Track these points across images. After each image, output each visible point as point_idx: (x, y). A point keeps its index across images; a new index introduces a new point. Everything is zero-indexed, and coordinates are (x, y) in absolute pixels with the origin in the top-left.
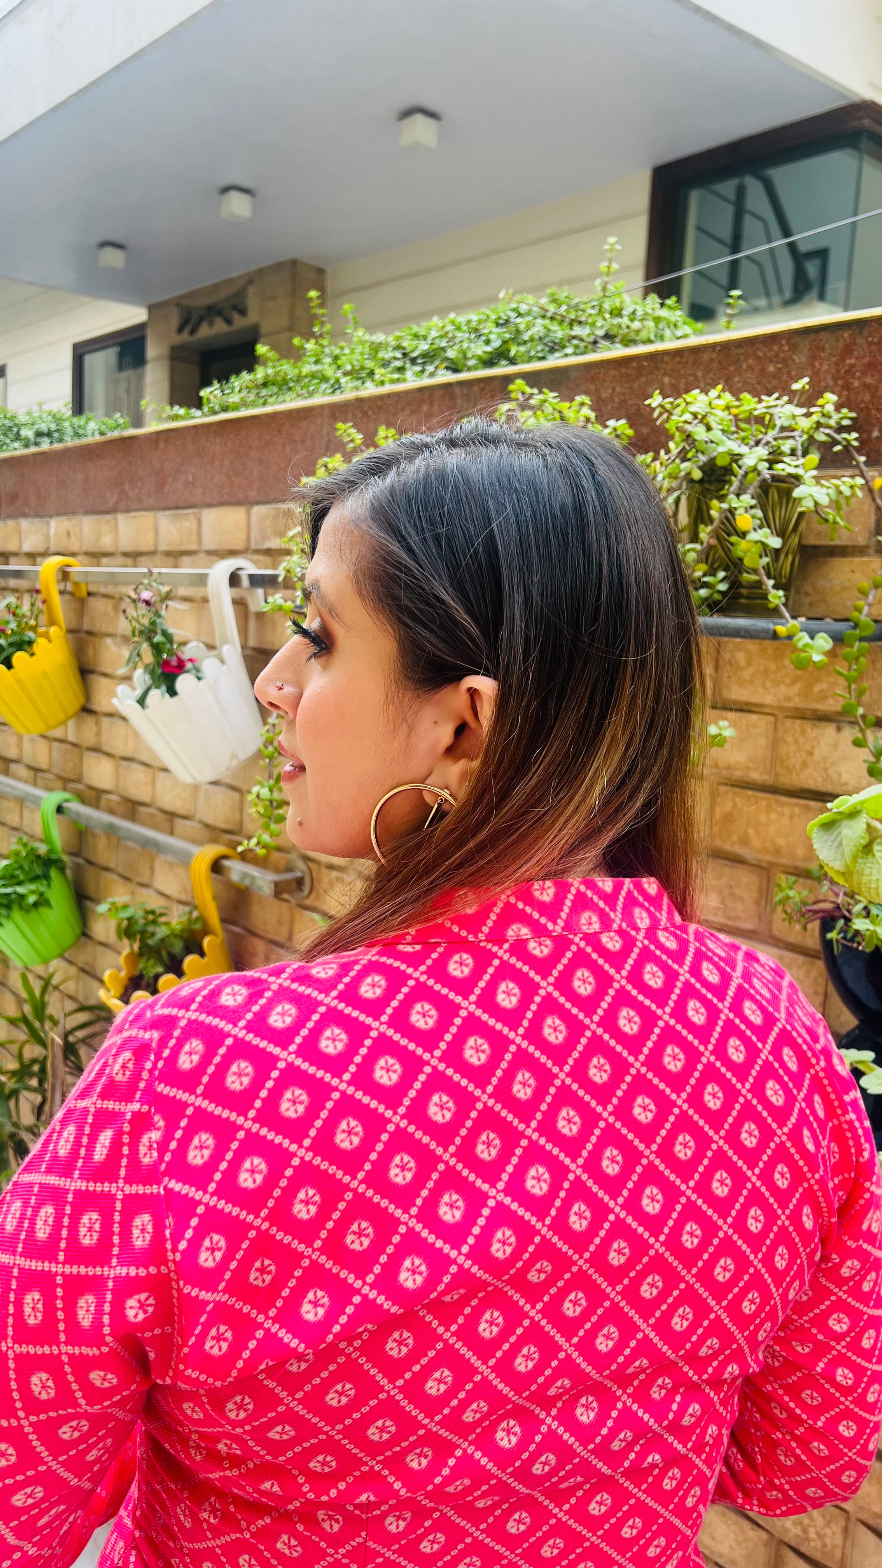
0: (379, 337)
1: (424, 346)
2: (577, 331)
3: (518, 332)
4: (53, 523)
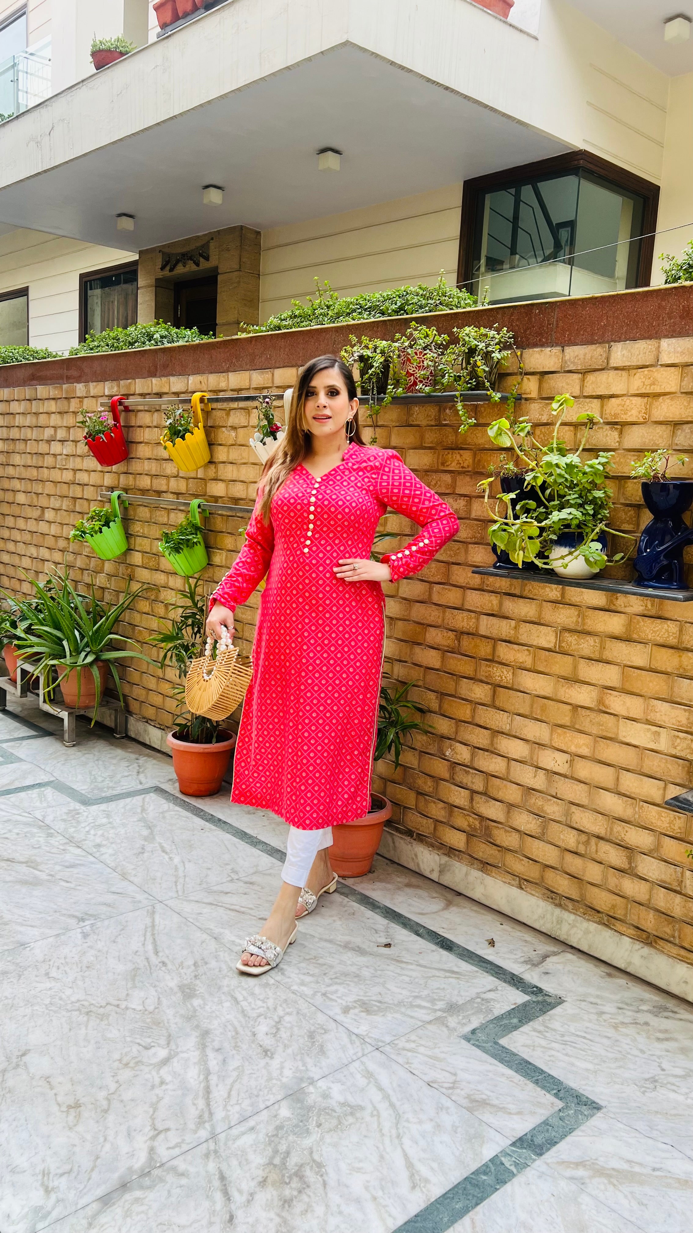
0: (349, 299)
1: (369, 304)
2: (430, 301)
3: (408, 300)
4: (191, 378)
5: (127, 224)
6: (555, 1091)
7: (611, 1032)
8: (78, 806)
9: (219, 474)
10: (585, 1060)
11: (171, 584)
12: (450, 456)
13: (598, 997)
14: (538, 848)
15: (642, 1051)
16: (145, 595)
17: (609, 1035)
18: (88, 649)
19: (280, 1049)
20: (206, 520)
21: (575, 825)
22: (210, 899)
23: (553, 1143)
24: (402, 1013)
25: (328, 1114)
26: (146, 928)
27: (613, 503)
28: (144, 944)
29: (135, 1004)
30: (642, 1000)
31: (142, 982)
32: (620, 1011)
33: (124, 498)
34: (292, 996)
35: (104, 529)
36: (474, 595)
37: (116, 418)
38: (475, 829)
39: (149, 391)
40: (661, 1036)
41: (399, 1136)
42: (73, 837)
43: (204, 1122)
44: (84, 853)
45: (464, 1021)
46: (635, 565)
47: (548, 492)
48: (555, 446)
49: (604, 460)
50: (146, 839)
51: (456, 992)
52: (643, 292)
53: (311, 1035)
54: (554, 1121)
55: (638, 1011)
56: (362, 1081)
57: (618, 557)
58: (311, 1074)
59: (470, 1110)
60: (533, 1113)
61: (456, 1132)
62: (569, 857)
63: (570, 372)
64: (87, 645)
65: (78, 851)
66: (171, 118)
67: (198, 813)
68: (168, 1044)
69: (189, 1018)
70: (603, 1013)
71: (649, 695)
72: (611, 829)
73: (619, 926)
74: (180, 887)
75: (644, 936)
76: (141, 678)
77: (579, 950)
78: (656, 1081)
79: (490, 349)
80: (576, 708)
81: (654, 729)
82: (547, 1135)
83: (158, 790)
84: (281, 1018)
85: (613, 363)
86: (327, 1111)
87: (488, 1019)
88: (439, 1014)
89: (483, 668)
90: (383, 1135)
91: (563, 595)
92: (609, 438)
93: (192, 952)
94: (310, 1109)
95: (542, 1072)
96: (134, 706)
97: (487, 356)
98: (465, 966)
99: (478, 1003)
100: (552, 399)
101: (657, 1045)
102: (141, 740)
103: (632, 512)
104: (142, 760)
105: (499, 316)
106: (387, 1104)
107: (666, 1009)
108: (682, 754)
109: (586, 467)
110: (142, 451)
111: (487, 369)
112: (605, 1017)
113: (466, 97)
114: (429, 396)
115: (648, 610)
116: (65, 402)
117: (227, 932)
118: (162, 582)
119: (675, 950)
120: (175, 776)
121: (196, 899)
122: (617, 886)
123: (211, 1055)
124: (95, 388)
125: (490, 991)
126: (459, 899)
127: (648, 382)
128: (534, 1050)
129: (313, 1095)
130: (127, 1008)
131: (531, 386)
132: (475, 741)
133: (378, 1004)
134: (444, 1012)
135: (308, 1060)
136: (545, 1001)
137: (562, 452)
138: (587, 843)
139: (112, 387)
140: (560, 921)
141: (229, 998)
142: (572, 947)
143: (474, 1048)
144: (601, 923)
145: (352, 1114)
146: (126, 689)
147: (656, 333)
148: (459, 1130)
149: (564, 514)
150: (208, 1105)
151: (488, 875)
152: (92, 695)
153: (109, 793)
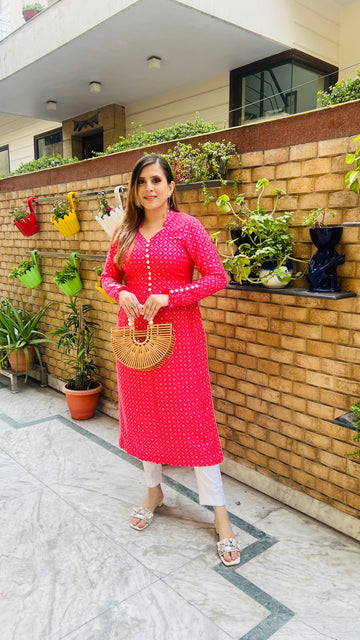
0: (150, 134)
1: (160, 135)
2: (192, 131)
3: (180, 131)
4: (68, 184)
5: (52, 106)
6: (266, 604)
7: (305, 561)
8: (12, 429)
10: (287, 581)
11: (65, 301)
12: (205, 220)
13: (299, 537)
14: (265, 447)
15: (323, 574)
16: (52, 307)
17: (304, 563)
18: (22, 339)
19: (101, 582)
20: (80, 264)
21: (284, 434)
22: (76, 484)
24: (180, 554)
25: (123, 626)
26: (35, 503)
27: (295, 242)
28: (32, 515)
29: (18, 555)
30: (325, 539)
31: (26, 540)
32: (312, 546)
33: (39, 254)
35: (28, 272)
36: (222, 300)
37: (31, 210)
38: (230, 436)
39: (48, 193)
40: (335, 562)
43: (45, 635)
44: (9, 458)
46: (308, 279)
47: (256, 238)
48: (258, 210)
49: (287, 217)
50: (46, 447)
53: (122, 571)
54: (264, 625)
55: (323, 546)
56: (148, 602)
57: (298, 274)
58: (116, 599)
59: (212, 619)
60: (251, 620)
61: (201, 636)
62: (282, 452)
63: (268, 165)
64: (21, 337)
65: (6, 457)
66: (65, 45)
67: (79, 430)
68: (34, 581)
69: (48, 563)
70: (300, 548)
71: (323, 356)
72: (305, 436)
73: (311, 493)
74: (60, 477)
75: (327, 499)
76: (53, 353)
77: (291, 507)
78: (329, 594)
79: (220, 154)
80: (281, 364)
81: (326, 376)
83: (60, 417)
84: (105, 560)
85: (291, 159)
86: (123, 624)
88: (201, 553)
89: (229, 342)
91: (271, 298)
92: (292, 203)
93: (60, 518)
94: (112, 623)
95: (260, 590)
96: (51, 369)
97: (218, 159)
100: (257, 182)
101: (333, 569)
102: (55, 388)
103: (307, 247)
104: (54, 399)
106: (161, 618)
107: (339, 544)
108: (342, 391)
109: (276, 221)
110: (46, 227)
111: (219, 166)
112: (303, 550)
114: (188, 185)
115: (319, 305)
116: (7, 202)
117: (82, 504)
118: (61, 300)
119: (344, 508)
120: (68, 409)
121: (68, 484)
122: (310, 470)
123: (58, 587)
124: (22, 194)
127: (312, 168)
128: (256, 576)
129: (116, 615)
130: (13, 557)
131: (246, 176)
132: (226, 385)
133: (165, 548)
134: (204, 552)
135: (117, 589)
136: (266, 542)
137: (263, 214)
138: (292, 444)
139: (29, 192)
140: (278, 490)
141: (77, 548)
142: (286, 505)
143: (219, 575)
144: (302, 491)
145: (138, 626)
146: (46, 360)
147: (316, 138)
148: (204, 634)
149: (264, 251)
150: (50, 623)
151: (238, 462)
152: (24, 364)
153: (32, 420)
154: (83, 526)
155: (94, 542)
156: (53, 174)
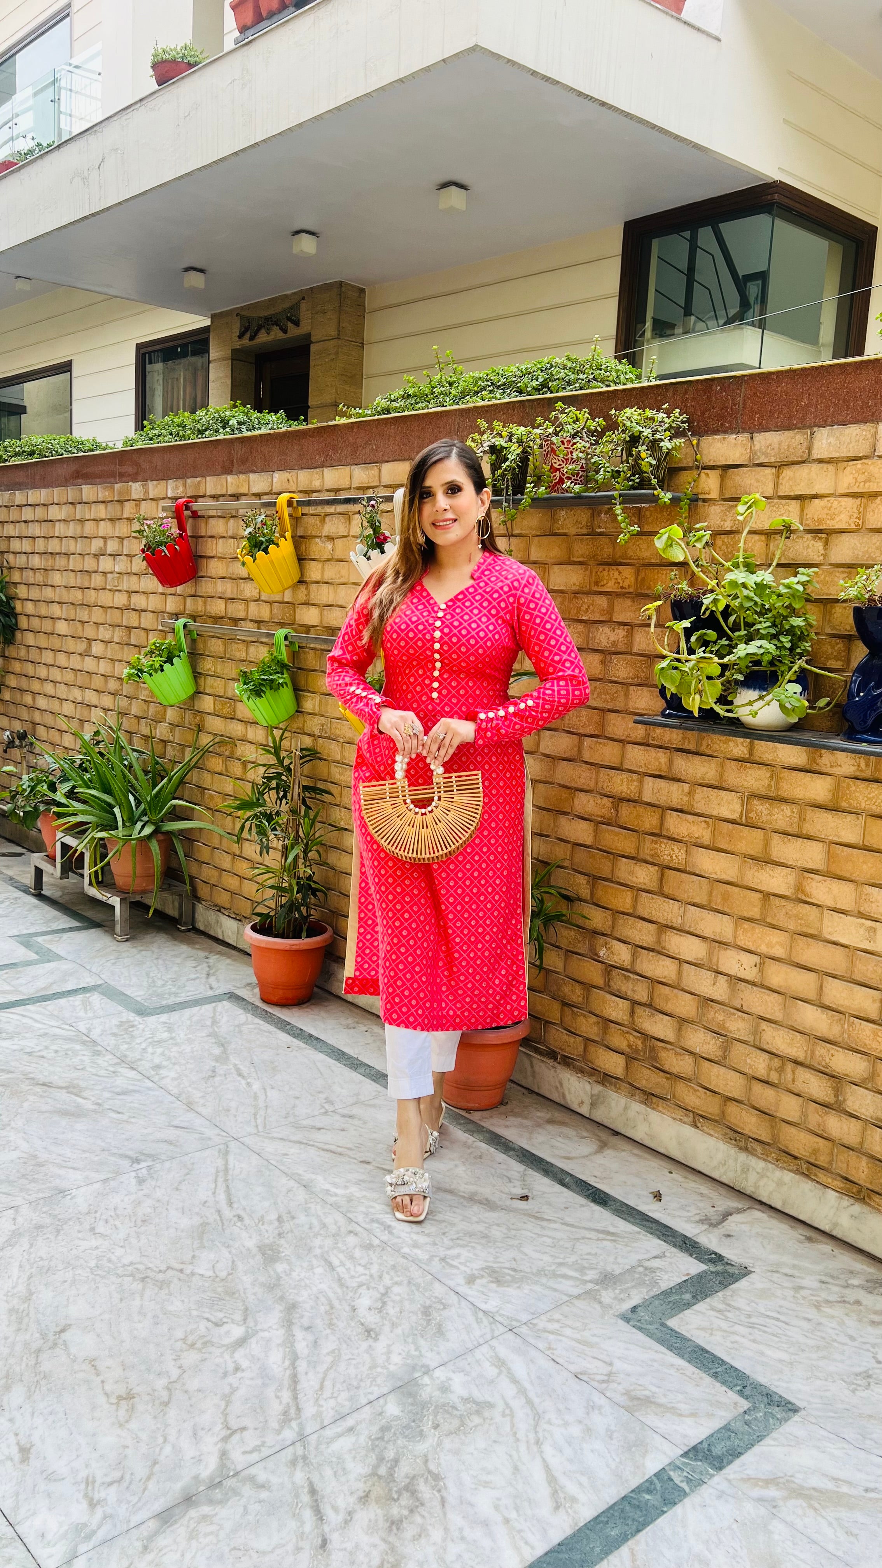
0: (477, 374)
1: (503, 380)
2: (581, 376)
3: (552, 375)
4: (276, 475)
5: (196, 280)
6: (738, 1388)
7: (812, 1313)
8: (132, 1016)
9: (312, 596)
10: (778, 1348)
11: (251, 736)
12: (605, 573)
13: (794, 1267)
14: (718, 1076)
15: (852, 1338)
16: (218, 750)
17: (809, 1316)
18: (145, 819)
19: (387, 1328)
20: (294, 655)
21: (765, 1047)
22: (298, 1137)
23: (735, 1454)
24: (543, 1285)
25: (447, 1412)
26: (218, 1172)
27: (816, 634)
28: (214, 1193)
30: (852, 1272)
31: (212, 1241)
32: (824, 1286)
33: (192, 628)
34: (402, 1260)
35: (167, 666)
36: (636, 750)
37: (181, 527)
38: (637, 1051)
39: (223, 492)
40: (876, 1318)
41: (538, 1442)
42: (125, 1056)
43: (290, 1420)
44: (139, 1077)
45: (622, 1296)
46: (844, 713)
47: (732, 619)
48: (741, 560)
49: (804, 578)
50: (217, 1059)
51: (611, 1259)
52: (856, 362)
53: (426, 1312)
54: (738, 1425)
55: (847, 1286)
56: (491, 1371)
57: (822, 702)
58: (426, 1361)
59: (629, 1410)
60: (710, 1415)
61: (611, 1438)
62: (757, 1087)
63: (761, 465)
64: (144, 813)
65: (132, 1074)
66: (252, 146)
67: (283, 1026)
68: (245, 1320)
69: (271, 1288)
70: (801, 1288)
71: (862, 880)
72: (813, 1052)
73: (822, 1177)
74: (259, 1121)
75: (855, 1190)
76: (212, 854)
77: (771, 1207)
78: (870, 1377)
79: (657, 436)
80: (767, 896)
81: (869, 923)
82: (728, 1443)
83: (232, 997)
84: (387, 1289)
85: (816, 454)
86: (447, 1408)
87: (652, 1294)
88: (590, 1286)
89: (648, 844)
90: (518, 1440)
91: (751, 751)
92: (811, 549)
93: (275, 1203)
94: (424, 1405)
95: (723, 1362)
96: (203, 891)
97: (654, 445)
98: (623, 1226)
99: (640, 1273)
100: (737, 500)
101: (870, 1329)
102: (212, 933)
103: (841, 646)
104: (213, 958)
105: (670, 394)
106: (524, 1401)
109: (781, 587)
110: (215, 568)
111: (654, 462)
112: (804, 1293)
113: (628, 115)
114: (579, 497)
115: (862, 771)
116: (118, 506)
117: (320, 1178)
118: (239, 734)
120: (254, 980)
121: (280, 1136)
122: (819, 1125)
123: (299, 1334)
124: (155, 488)
125: (655, 1257)
126: (614, 1140)
127: (861, 478)
128: (711, 1334)
129: (428, 1389)
130: (193, 1274)
131: (710, 483)
132: (637, 938)
133: (512, 1273)
134: (597, 1284)
135: (422, 1342)
136: (726, 1272)
137: (751, 568)
138: (781, 1070)
139: (177, 487)
140: (745, 1170)
141: (323, 1263)
142: (761, 1203)
143: (634, 1330)
144: (799, 1172)
145: (478, 1413)
146: (194, 869)
147: (873, 415)
148: (615, 1435)
149: (753, 647)
150: (295, 1398)
151: (653, 1109)
152: (150, 876)
153: (172, 1000)
154: (329, 1220)
155: (358, 1253)
156: (239, 451)
